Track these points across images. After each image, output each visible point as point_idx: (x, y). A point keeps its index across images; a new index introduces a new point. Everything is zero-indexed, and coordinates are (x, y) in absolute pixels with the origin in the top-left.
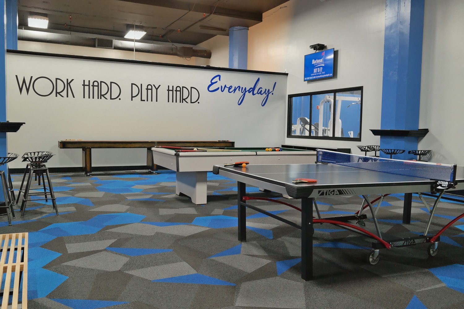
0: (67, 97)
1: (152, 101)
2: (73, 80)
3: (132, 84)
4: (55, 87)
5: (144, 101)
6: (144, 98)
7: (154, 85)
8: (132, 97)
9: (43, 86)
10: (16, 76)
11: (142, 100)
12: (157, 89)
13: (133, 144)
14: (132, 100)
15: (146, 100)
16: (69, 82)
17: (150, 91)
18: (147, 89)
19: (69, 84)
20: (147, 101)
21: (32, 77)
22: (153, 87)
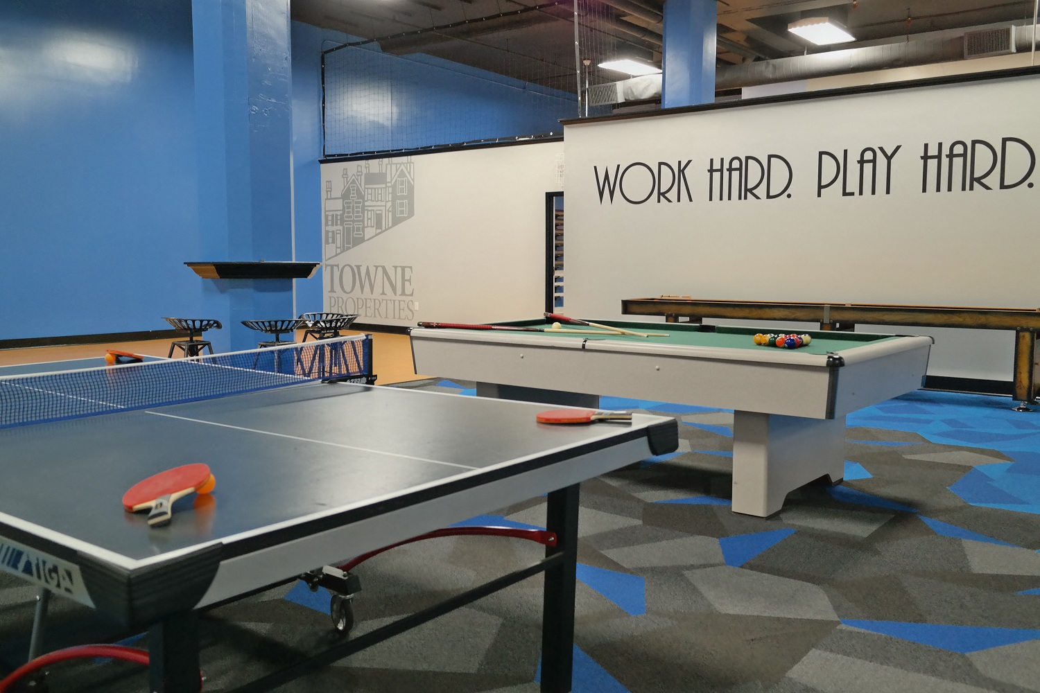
0: (679, 200)
1: (873, 193)
2: (689, 162)
3: (821, 154)
4: (657, 181)
5: (852, 194)
6: (853, 186)
7: (881, 149)
8: (820, 187)
9: (637, 183)
10: (595, 167)
11: (845, 194)
12: (889, 158)
13: (767, 310)
14: (819, 195)
15: (857, 192)
16: (682, 168)
17: (868, 168)
18: (862, 162)
19: (681, 171)
20: (861, 193)
21: (619, 166)
22: (879, 153)
